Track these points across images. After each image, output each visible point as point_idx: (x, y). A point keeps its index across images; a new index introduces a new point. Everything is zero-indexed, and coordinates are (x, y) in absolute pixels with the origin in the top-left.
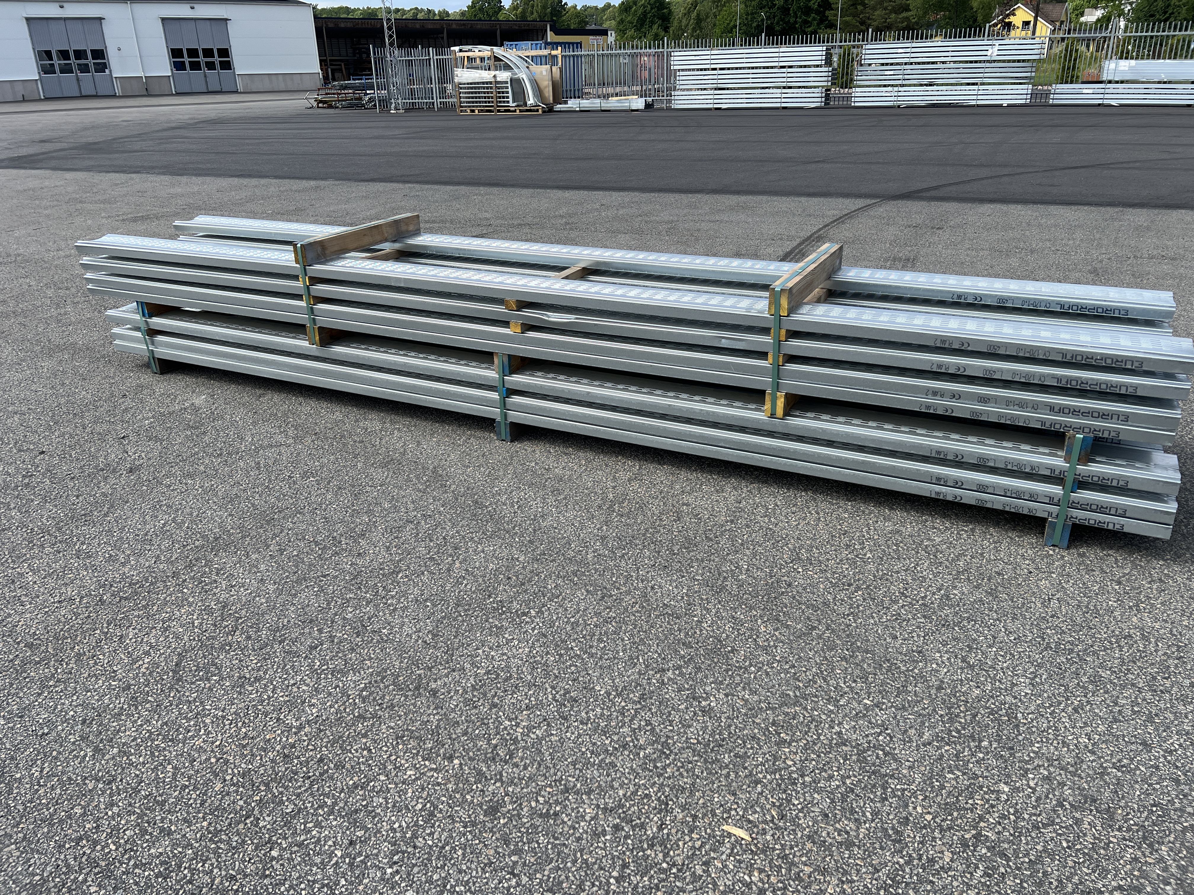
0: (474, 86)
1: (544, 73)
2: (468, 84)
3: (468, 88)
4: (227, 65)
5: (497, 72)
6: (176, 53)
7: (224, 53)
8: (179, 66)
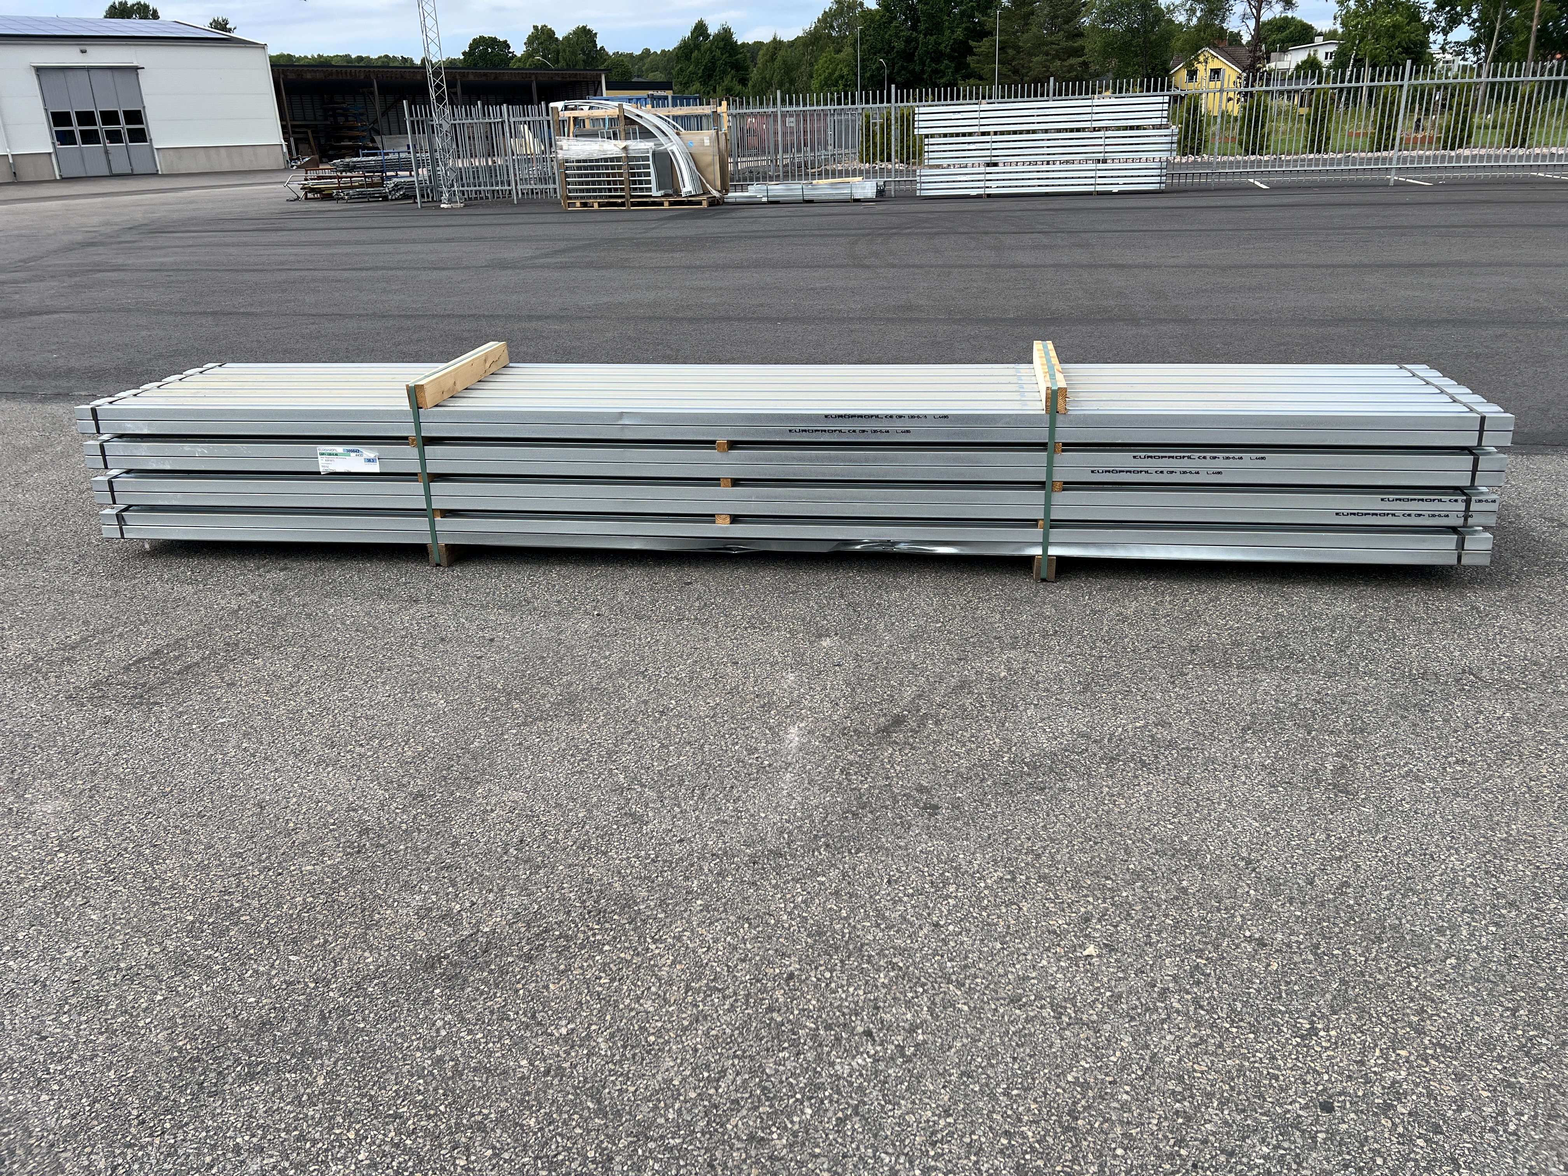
0: (588, 166)
1: (707, 142)
2: (578, 161)
3: (579, 168)
4: (139, 136)
5: (629, 143)
6: (59, 119)
7: (135, 117)
8: (65, 138)
